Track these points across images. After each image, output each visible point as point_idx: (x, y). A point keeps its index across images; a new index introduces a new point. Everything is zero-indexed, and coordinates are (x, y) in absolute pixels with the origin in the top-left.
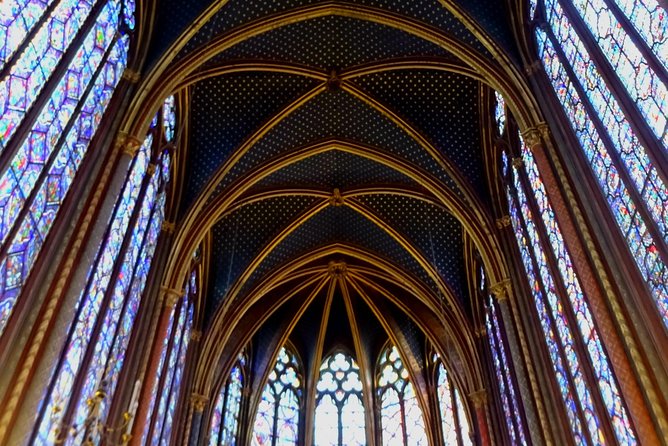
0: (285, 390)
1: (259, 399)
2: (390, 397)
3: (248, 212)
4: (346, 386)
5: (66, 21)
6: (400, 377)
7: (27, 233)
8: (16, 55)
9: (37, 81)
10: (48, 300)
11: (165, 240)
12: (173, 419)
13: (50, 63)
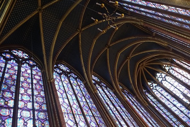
0: (156, 87)
1: (154, 93)
2: (171, 71)
3: (120, 76)
4: (163, 77)
5: (69, 90)
6: (169, 67)
7: (98, 119)
8: (69, 103)
9: (75, 102)
10: (110, 123)
11: (115, 93)
12: (146, 110)
13: (74, 98)
